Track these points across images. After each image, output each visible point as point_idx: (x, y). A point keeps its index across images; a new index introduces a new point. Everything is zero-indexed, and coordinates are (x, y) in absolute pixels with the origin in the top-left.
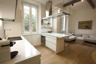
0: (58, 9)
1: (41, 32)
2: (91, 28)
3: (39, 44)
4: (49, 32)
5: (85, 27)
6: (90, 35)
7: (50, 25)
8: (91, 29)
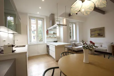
0: (63, 19)
1: (47, 42)
2: (103, 35)
3: (45, 53)
4: (55, 42)
5: (97, 35)
6: (103, 43)
7: (55, 35)
8: (104, 37)
